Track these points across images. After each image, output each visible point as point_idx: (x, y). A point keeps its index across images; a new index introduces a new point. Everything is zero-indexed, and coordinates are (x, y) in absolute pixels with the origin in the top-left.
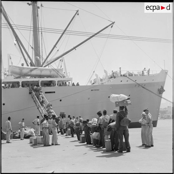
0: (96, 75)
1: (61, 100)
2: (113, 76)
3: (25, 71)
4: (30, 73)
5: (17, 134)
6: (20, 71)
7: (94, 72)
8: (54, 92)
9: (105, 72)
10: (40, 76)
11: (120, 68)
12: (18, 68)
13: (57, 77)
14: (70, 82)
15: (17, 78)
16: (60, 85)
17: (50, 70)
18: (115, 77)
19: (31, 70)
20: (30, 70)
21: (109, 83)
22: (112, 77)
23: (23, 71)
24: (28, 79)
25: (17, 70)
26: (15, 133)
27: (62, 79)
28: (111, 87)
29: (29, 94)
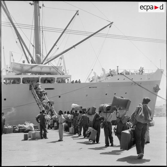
1: (60, 97)
2: (111, 74)
3: (26, 68)
4: (30, 70)
5: (17, 128)
6: (21, 68)
7: (92, 70)
8: (53, 89)
9: (103, 70)
10: (40, 73)
11: (118, 67)
12: (19, 65)
13: (56, 74)
14: (69, 79)
15: (18, 74)
16: (59, 82)
17: (50, 68)
18: (112, 76)
19: (32, 67)
20: (30, 67)
21: (107, 81)
22: (109, 75)
23: (24, 67)
24: (29, 75)
25: (18, 67)
26: (15, 127)
27: (62, 76)
28: (108, 85)
29: (30, 90)
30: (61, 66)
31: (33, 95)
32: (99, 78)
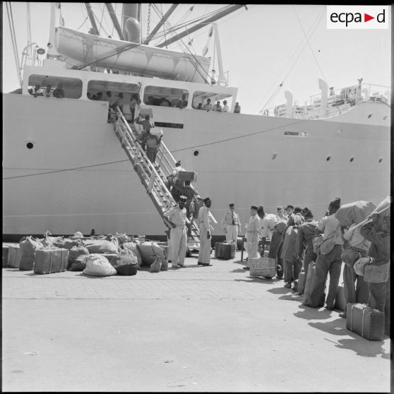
0: (288, 95)
1: (196, 153)
3: (100, 51)
4: (114, 59)
6: (86, 49)
7: (281, 85)
8: (181, 126)
10: (143, 72)
11: (360, 81)
12: (81, 39)
15: (75, 68)
16: (200, 107)
17: (176, 57)
18: (353, 103)
19: (120, 50)
20: (115, 47)
21: (330, 118)
22: (342, 102)
23: (94, 47)
25: (77, 45)
27: (207, 89)
28: (339, 131)
29: (109, 122)
30: (206, 56)
31: (121, 139)
32: (299, 110)
